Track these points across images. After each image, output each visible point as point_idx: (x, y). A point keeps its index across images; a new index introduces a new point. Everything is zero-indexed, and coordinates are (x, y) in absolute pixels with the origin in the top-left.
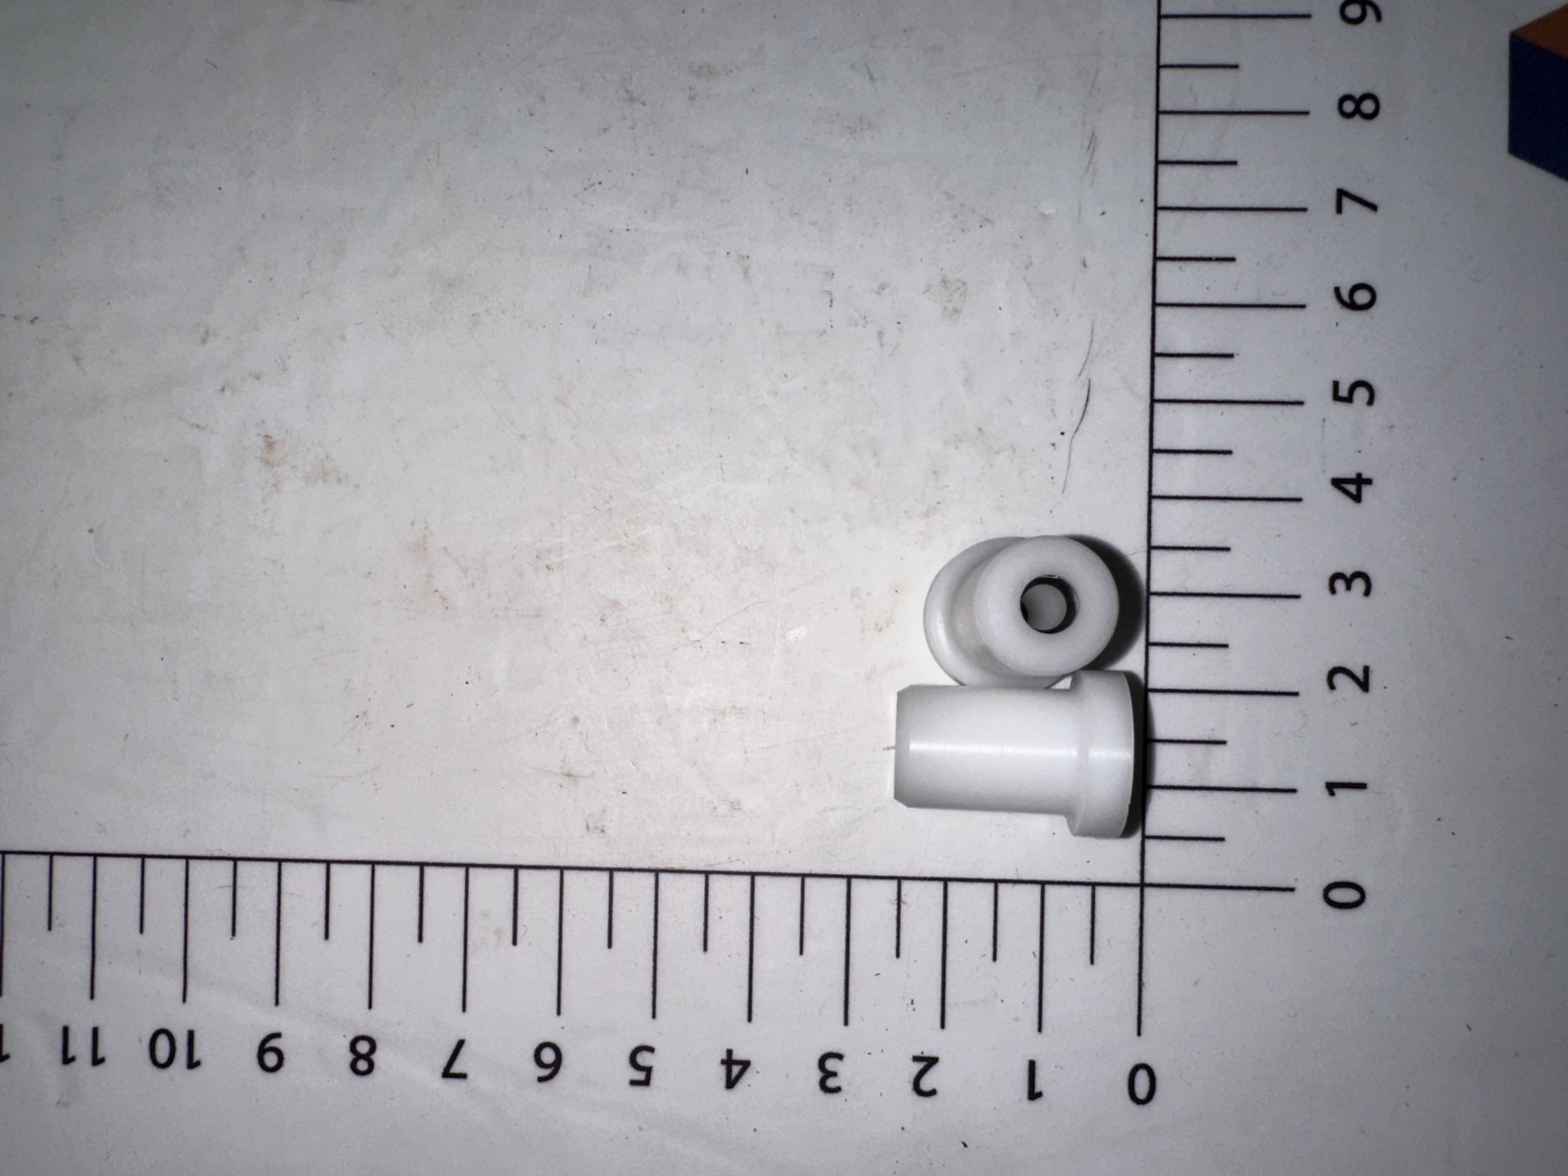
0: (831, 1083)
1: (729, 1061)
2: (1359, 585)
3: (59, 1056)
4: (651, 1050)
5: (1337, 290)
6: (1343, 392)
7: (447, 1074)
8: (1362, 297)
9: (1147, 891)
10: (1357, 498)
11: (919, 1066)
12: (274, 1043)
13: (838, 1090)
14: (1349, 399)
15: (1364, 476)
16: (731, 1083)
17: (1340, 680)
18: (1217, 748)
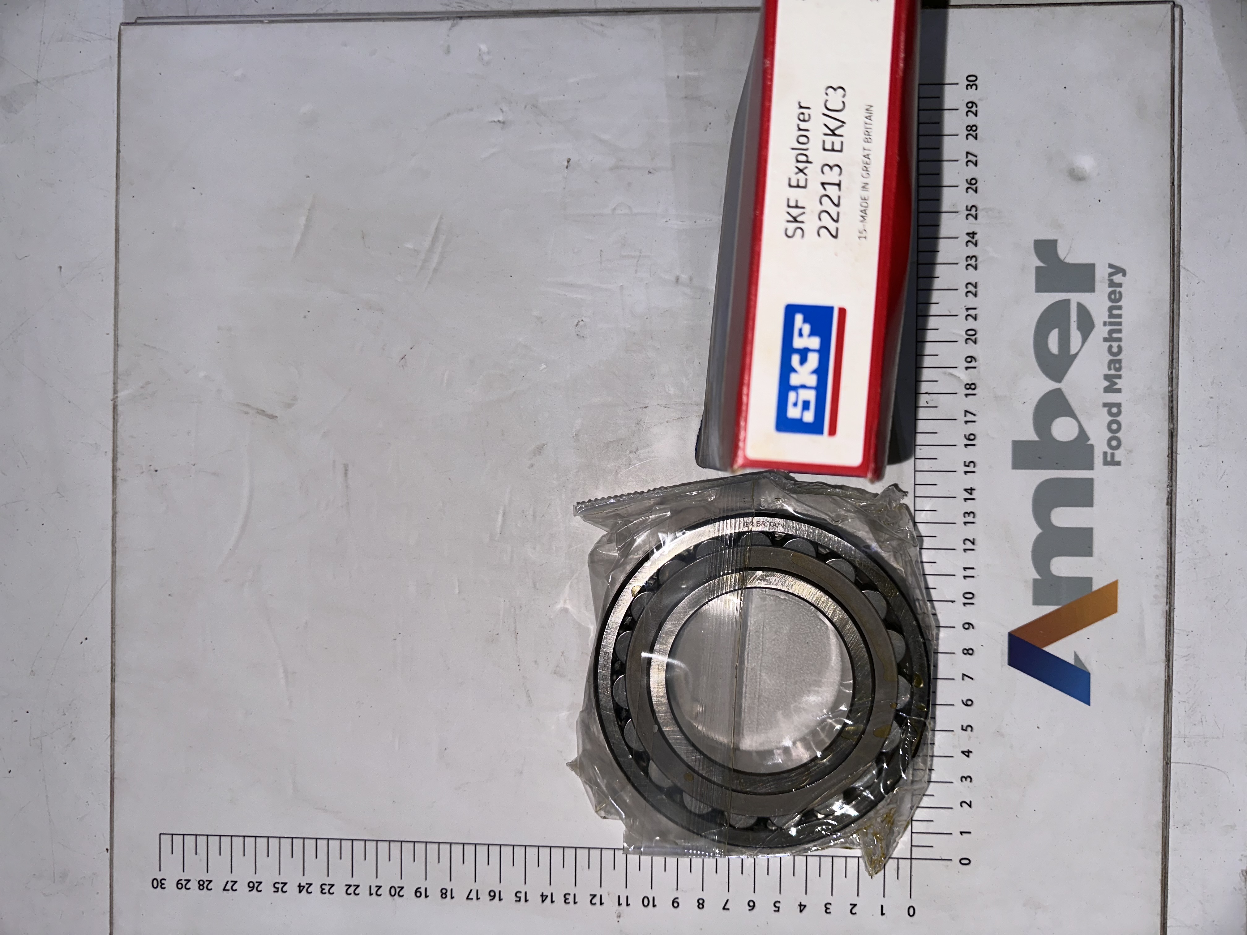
0: (828, 911)
1: (800, 905)
2: (969, 779)
3: (617, 903)
4: (779, 902)
5: (963, 701)
6: (964, 728)
7: (724, 908)
8: (969, 703)
9: (913, 861)
10: (968, 756)
11: (852, 906)
12: (676, 900)
13: (830, 913)
14: (966, 730)
15: (970, 750)
16: (801, 911)
17: (964, 804)
18: (931, 823)
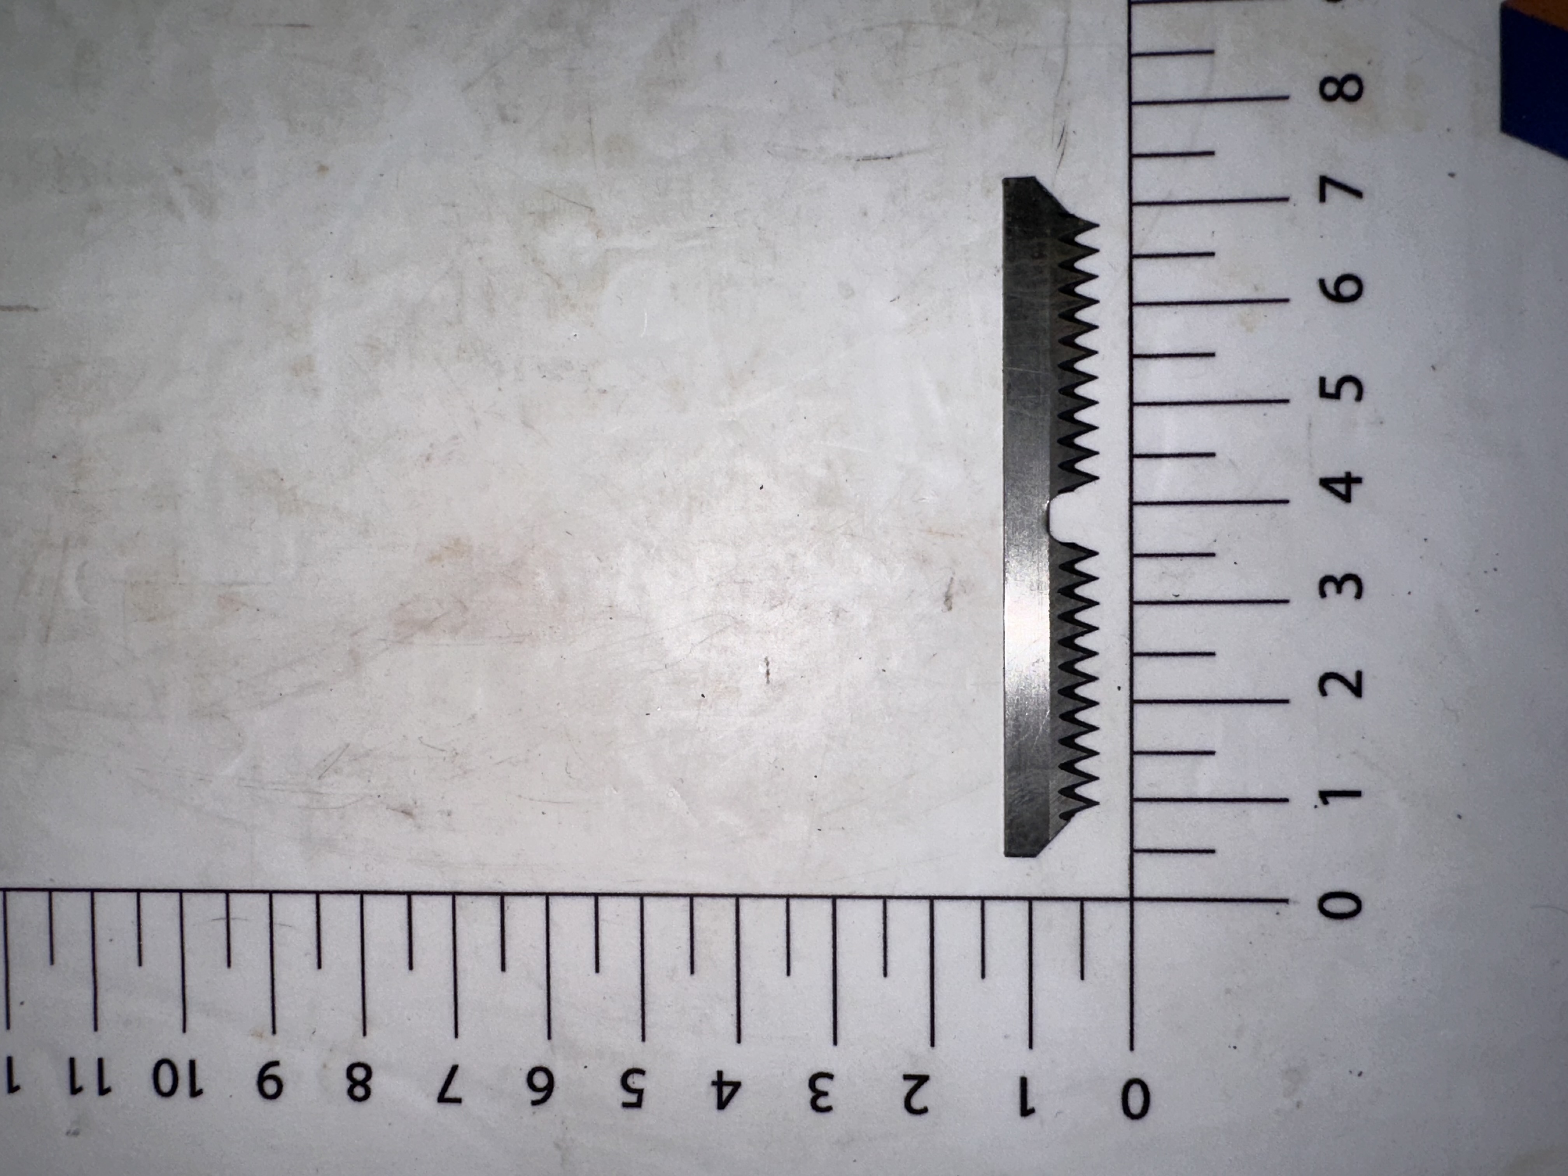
0: (822, 1102)
1: (719, 1082)
2: (1350, 588)
3: (67, 1087)
4: (642, 1072)
5: (1322, 283)
6: (1330, 388)
7: (442, 1098)
8: (1348, 289)
9: (1138, 906)
10: (1347, 498)
11: (911, 1084)
12: (271, 1071)
13: (829, 1109)
14: (1337, 396)
18: (1205, 759)
